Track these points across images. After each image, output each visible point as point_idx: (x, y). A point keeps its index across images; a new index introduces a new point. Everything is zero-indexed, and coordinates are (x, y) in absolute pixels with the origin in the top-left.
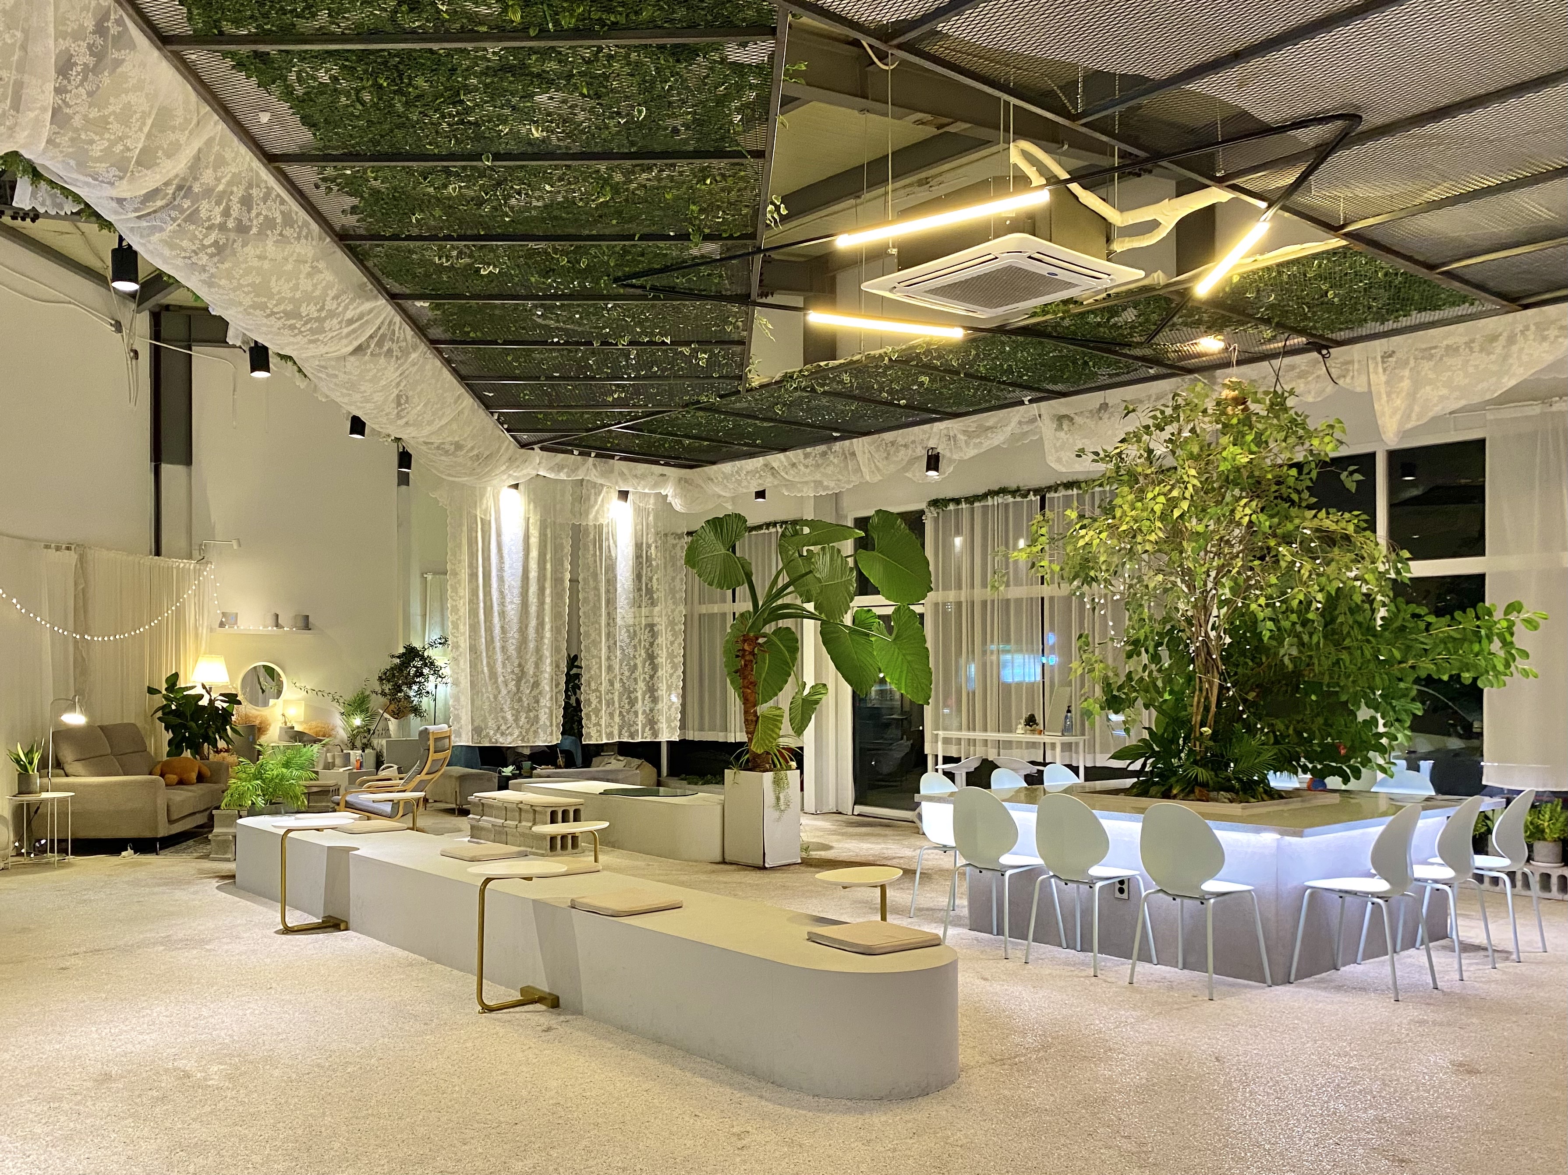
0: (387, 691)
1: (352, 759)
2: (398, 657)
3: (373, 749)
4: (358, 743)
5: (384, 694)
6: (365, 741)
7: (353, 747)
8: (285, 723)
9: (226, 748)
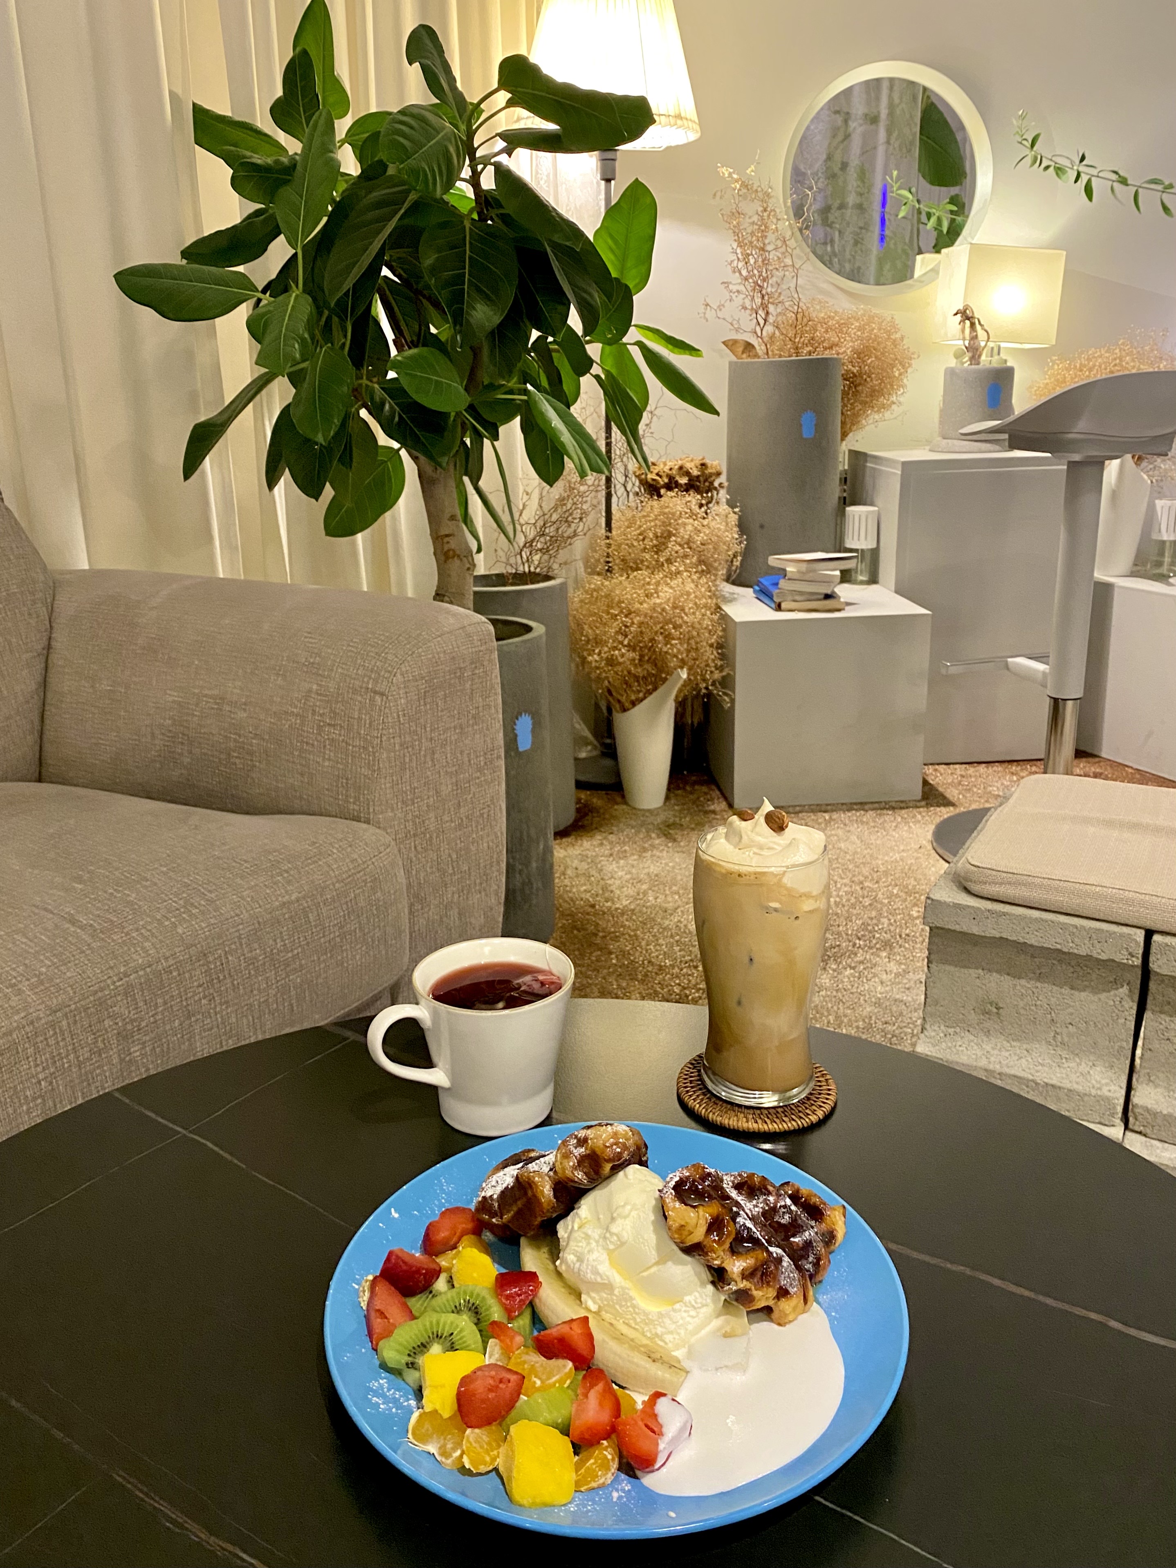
8: (974, 351)
9: (695, 472)
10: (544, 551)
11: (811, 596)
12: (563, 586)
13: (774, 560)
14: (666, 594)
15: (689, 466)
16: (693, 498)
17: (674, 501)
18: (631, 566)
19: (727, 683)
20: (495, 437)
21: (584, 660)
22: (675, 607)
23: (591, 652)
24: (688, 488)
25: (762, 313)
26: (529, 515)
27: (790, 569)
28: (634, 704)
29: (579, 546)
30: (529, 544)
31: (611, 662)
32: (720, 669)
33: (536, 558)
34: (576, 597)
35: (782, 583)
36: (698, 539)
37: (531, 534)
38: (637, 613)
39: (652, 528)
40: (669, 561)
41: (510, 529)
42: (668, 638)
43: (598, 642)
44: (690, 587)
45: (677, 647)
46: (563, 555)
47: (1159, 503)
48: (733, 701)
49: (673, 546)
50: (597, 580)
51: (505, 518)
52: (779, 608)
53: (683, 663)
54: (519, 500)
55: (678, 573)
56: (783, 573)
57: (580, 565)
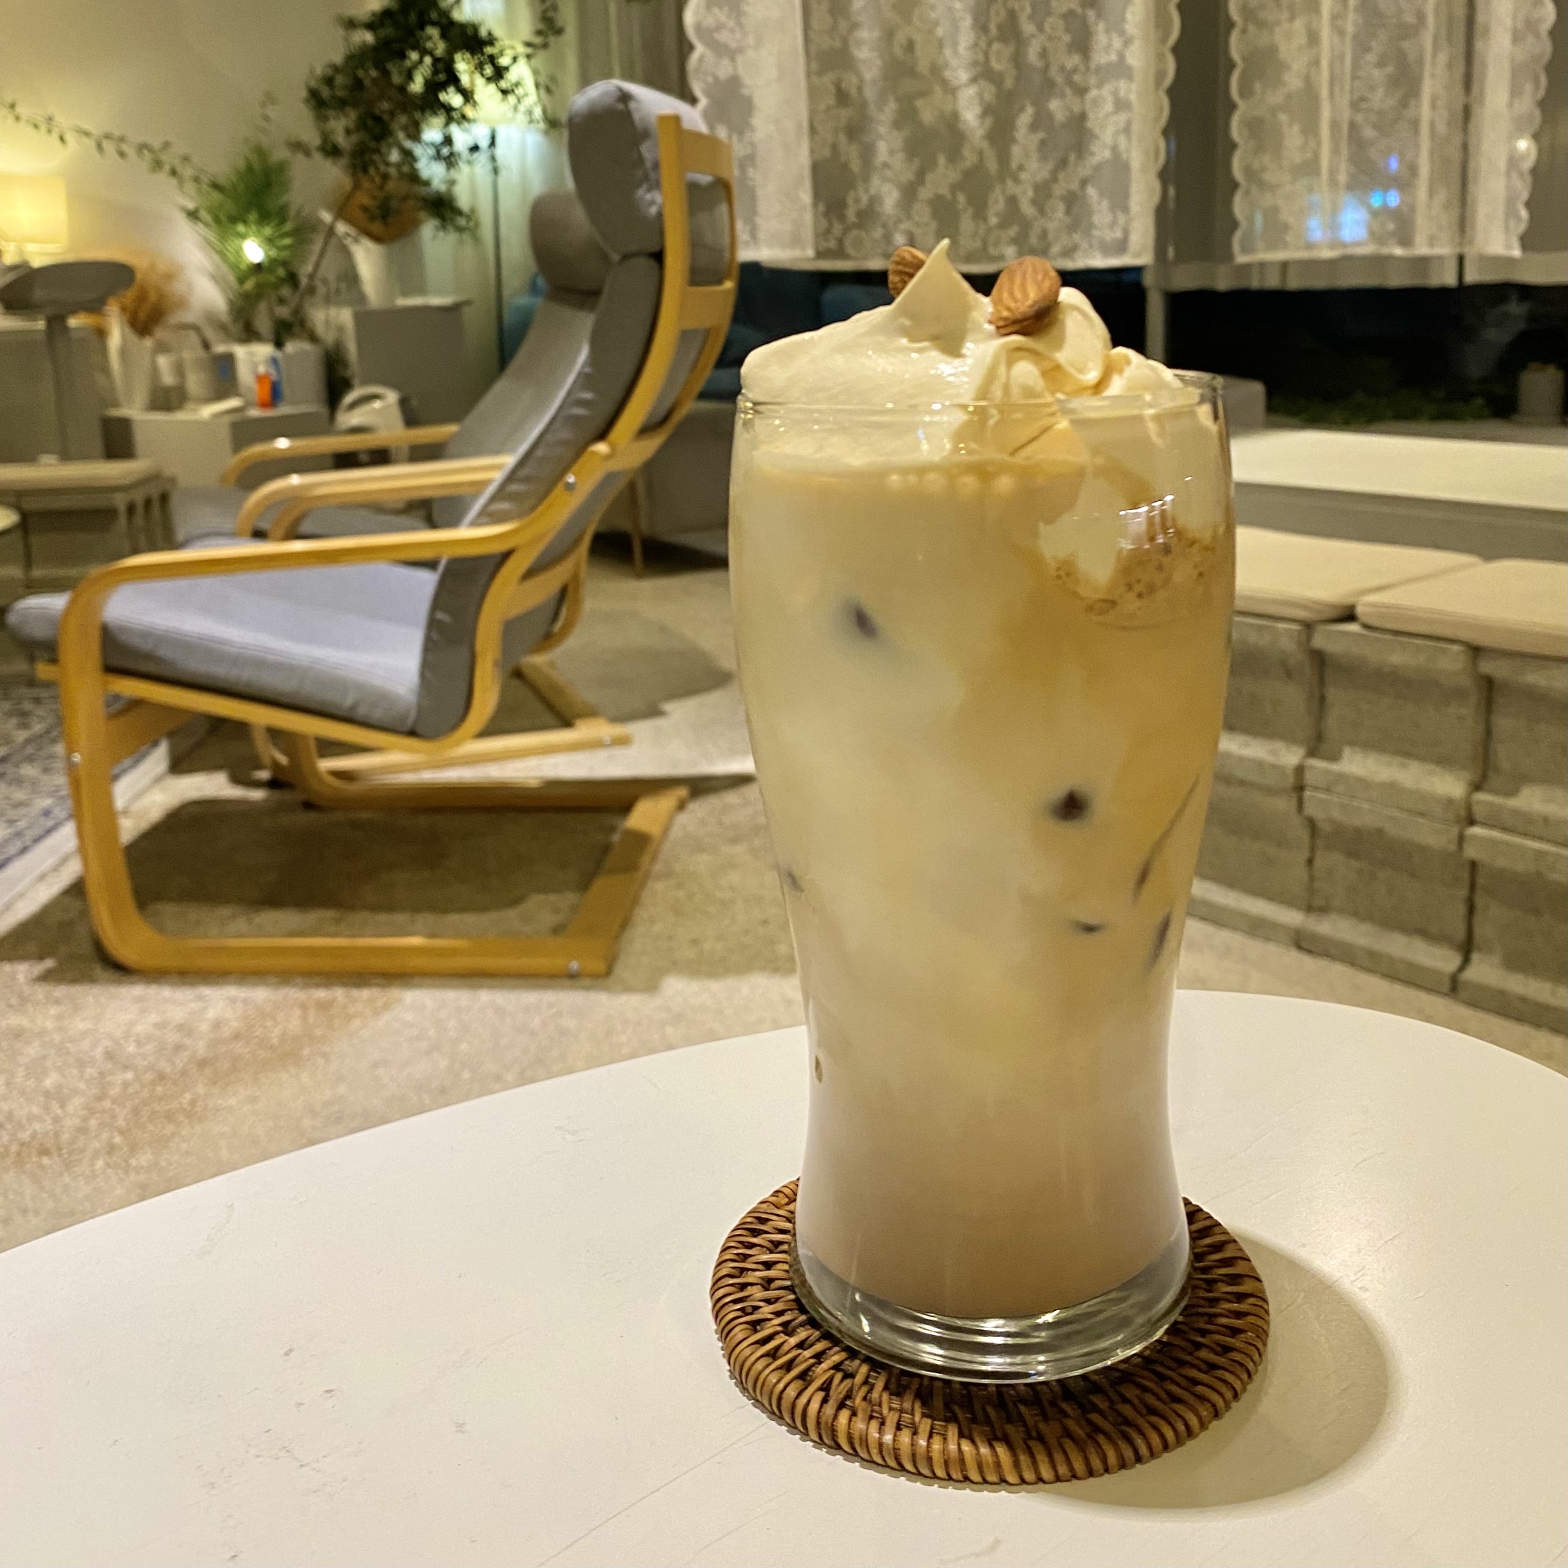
0: (341, 139)
1: (245, 375)
2: (370, 26)
3: (313, 338)
4: (263, 323)
5: (331, 151)
6: (284, 312)
7: (249, 334)
47: (160, 359)
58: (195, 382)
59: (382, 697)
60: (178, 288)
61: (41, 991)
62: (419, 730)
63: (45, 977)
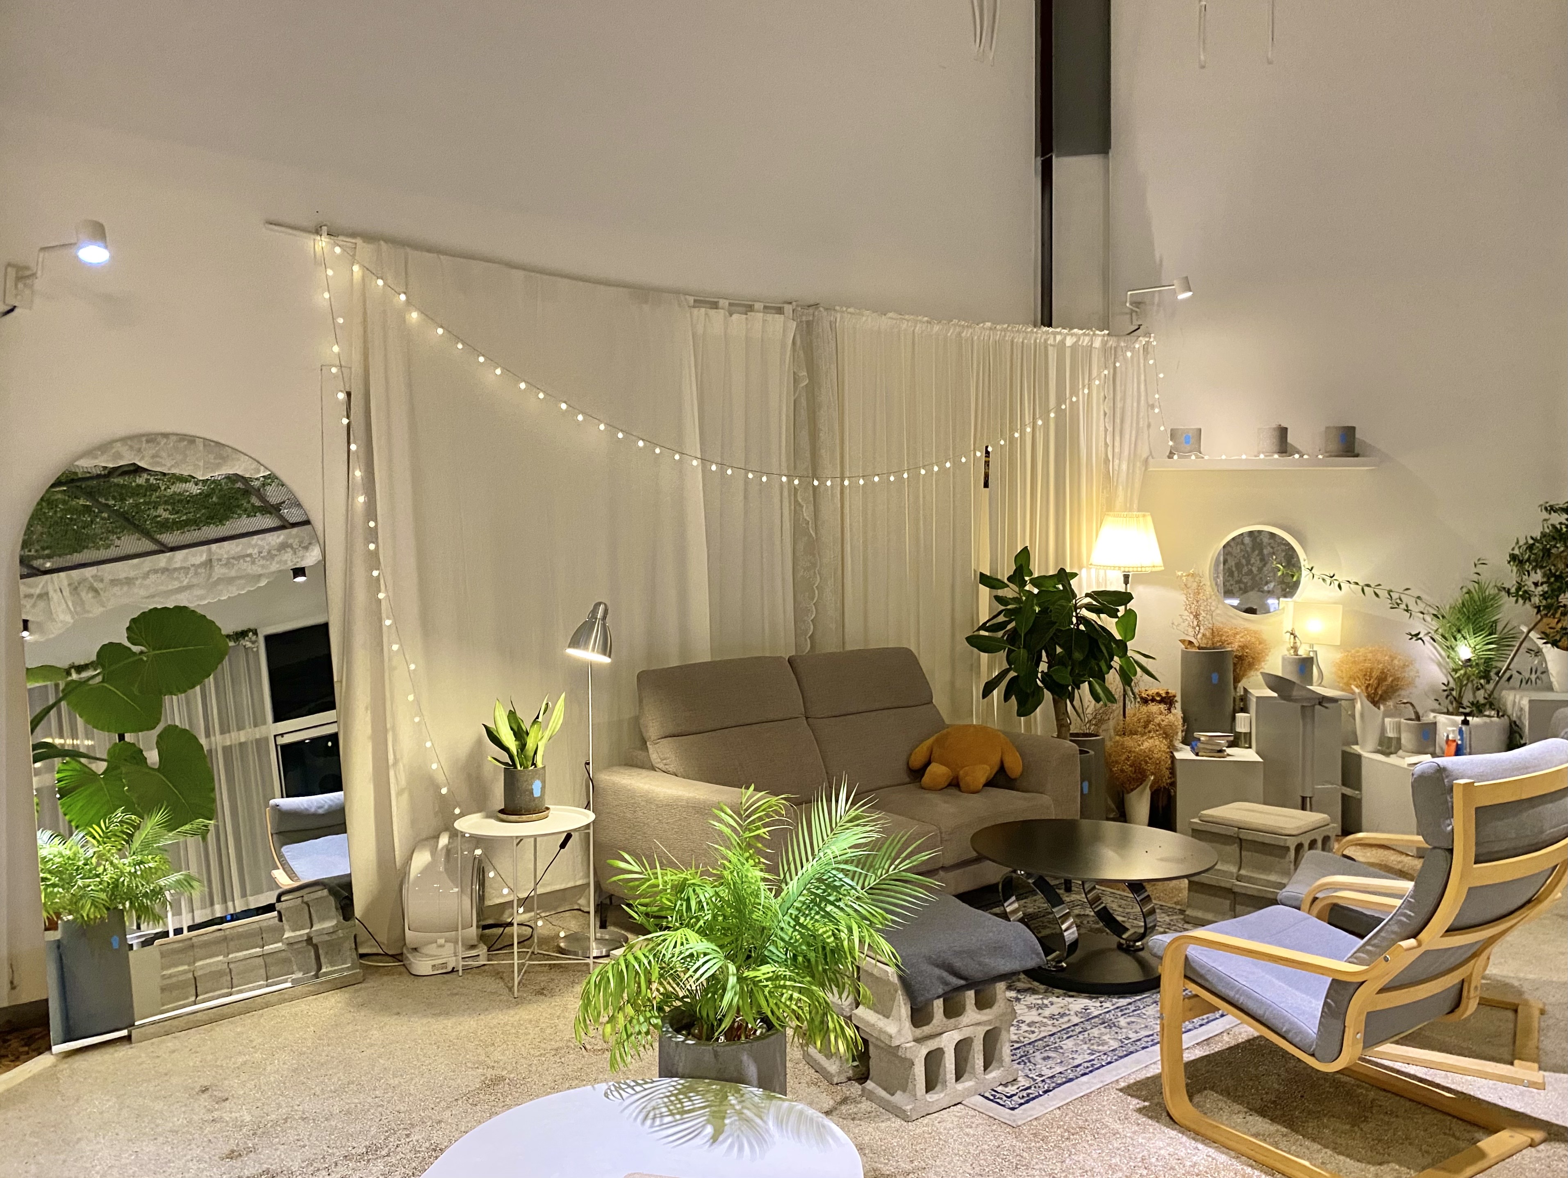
0: (1530, 587)
3: (1504, 714)
5: (1526, 593)
6: (1480, 695)
7: (1456, 707)
8: (1295, 648)
9: (1164, 695)
10: (1095, 725)
11: (1212, 751)
12: (1103, 739)
13: (1196, 734)
14: (1146, 745)
15: (1161, 692)
16: (1162, 707)
17: (1154, 708)
18: (1133, 733)
19: (1173, 784)
20: (1079, 688)
21: (1111, 770)
22: (1150, 751)
23: (1114, 766)
24: (1160, 702)
25: (1197, 628)
26: (1089, 711)
27: (1202, 739)
28: (1132, 790)
29: (1112, 723)
30: (1090, 721)
31: (1122, 771)
32: (1170, 778)
33: (1092, 727)
34: (1109, 744)
35: (1199, 744)
36: (1163, 723)
37: (1091, 717)
38: (1134, 752)
39: (1144, 718)
40: (1150, 732)
41: (1082, 715)
42: (1147, 763)
43: (1117, 762)
44: (1157, 743)
45: (1151, 767)
46: (1104, 727)
47: (1387, 720)
48: (1175, 792)
49: (1151, 726)
50: (1118, 738)
51: (1080, 711)
52: (1197, 755)
53: (1152, 774)
54: (1086, 704)
55: (1152, 737)
56: (1199, 740)
57: (1112, 731)
58: (1406, 739)
59: (1300, 1032)
60: (1410, 673)
61: (1136, 1115)
62: (1316, 1055)
63: (1140, 1110)
